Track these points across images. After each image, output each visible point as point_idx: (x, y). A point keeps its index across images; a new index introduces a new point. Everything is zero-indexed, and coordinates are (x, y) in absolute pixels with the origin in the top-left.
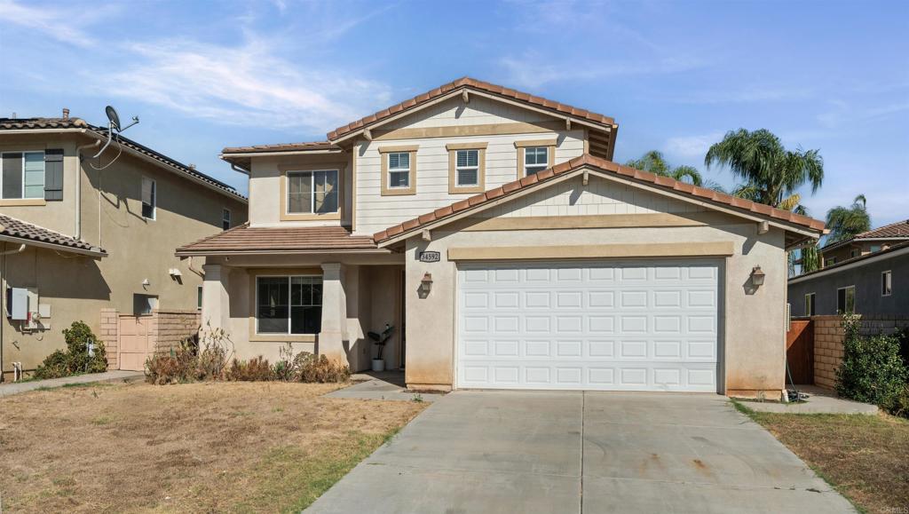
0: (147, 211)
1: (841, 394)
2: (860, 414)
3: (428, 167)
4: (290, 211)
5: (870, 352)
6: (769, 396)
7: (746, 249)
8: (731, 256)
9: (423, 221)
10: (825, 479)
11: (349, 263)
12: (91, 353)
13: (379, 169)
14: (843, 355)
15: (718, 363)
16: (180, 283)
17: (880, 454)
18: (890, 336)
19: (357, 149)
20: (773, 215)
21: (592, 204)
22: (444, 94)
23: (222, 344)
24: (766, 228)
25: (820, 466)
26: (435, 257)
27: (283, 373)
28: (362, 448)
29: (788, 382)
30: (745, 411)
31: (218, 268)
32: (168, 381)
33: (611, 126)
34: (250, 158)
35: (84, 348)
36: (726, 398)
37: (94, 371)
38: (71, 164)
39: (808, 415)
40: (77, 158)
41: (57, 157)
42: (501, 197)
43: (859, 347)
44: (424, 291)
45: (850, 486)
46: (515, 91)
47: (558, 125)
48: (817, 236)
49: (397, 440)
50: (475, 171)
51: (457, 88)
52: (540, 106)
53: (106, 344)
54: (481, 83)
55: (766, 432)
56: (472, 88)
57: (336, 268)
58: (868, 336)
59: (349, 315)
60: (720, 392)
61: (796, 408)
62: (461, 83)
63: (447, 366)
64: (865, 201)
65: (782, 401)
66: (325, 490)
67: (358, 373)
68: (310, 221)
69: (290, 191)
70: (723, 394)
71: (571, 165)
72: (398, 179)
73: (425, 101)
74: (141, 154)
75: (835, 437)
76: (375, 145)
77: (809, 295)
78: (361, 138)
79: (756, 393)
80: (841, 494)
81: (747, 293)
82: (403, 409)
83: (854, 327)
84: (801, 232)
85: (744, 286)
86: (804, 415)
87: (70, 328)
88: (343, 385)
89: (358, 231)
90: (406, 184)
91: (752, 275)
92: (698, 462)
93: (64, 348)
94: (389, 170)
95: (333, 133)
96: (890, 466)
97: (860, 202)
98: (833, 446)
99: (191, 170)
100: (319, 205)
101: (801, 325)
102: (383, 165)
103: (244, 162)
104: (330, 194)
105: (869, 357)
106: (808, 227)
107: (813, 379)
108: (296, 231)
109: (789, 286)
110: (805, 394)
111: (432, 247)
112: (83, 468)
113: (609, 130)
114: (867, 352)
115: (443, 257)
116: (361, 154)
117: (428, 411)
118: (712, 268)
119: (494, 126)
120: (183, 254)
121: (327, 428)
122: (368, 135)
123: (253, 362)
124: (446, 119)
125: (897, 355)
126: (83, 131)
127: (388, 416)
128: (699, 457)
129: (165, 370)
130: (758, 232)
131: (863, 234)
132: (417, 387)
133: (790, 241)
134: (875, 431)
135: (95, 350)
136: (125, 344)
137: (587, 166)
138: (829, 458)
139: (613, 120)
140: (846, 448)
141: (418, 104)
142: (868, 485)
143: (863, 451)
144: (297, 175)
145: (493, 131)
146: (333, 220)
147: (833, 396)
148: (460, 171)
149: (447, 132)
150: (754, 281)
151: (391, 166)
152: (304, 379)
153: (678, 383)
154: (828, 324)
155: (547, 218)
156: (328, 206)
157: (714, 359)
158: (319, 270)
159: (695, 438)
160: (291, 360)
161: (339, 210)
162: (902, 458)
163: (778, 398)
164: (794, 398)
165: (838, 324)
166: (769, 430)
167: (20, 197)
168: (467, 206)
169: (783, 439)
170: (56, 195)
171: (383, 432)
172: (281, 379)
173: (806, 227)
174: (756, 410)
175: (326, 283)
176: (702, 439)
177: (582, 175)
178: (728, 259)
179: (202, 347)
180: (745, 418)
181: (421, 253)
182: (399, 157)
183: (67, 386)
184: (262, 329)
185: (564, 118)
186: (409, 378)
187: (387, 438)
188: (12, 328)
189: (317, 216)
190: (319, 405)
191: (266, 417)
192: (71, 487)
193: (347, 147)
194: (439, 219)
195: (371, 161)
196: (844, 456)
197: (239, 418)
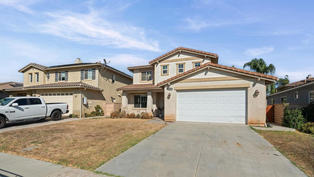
0: (113, 82)
1: (283, 125)
2: (290, 131)
3: (171, 69)
4: (142, 80)
5: (292, 114)
6: (261, 125)
7: (254, 85)
8: (249, 87)
9: (168, 80)
10: (279, 151)
11: (153, 91)
12: (100, 112)
13: (160, 70)
14: (283, 114)
15: (246, 116)
16: (120, 97)
17: (298, 144)
18: (299, 109)
19: (155, 65)
20: (261, 76)
21: (210, 75)
22: (175, 51)
23: (125, 110)
24: (259, 79)
25: (278, 147)
26: (171, 89)
27: (138, 117)
28: (147, 135)
29: (266, 122)
30: (253, 129)
31: (125, 93)
32: (114, 118)
33: (216, 56)
34: (133, 69)
35: (99, 111)
36: (248, 125)
37: (101, 115)
38: (97, 71)
39: (273, 131)
40: (98, 70)
41: (94, 70)
42: (187, 74)
43: (289, 112)
44: (169, 97)
45: (289, 154)
46: (192, 49)
47: (203, 57)
48: (275, 81)
49: (157, 134)
50: (183, 69)
51: (178, 50)
52: (198, 53)
53: (103, 110)
54: (184, 48)
55: (260, 135)
56: (182, 49)
57: (150, 93)
58: (291, 109)
59: (153, 104)
60: (246, 124)
61: (269, 129)
62: (179, 48)
63: (174, 116)
64: (288, 76)
65: (265, 127)
66: (133, 146)
67: (156, 117)
68: (146, 82)
69: (142, 76)
70: (247, 124)
71: (205, 65)
72: (165, 72)
73: (171, 53)
74: (111, 69)
75: (282, 138)
76: (159, 64)
77: (272, 99)
78: (156, 63)
79: (257, 124)
80: (285, 157)
81: (254, 97)
82: (161, 126)
83: (287, 107)
84: (270, 80)
85: (253, 95)
86: (272, 131)
87: (96, 106)
88: (150, 120)
89: (156, 84)
90: (167, 73)
91: (255, 92)
92: (238, 144)
93: (95, 110)
94: (163, 70)
95: (150, 62)
96: (302, 148)
97: (287, 77)
98: (282, 140)
99: (123, 73)
100: (148, 79)
101: (270, 107)
102: (161, 68)
103: (132, 70)
104: (150, 76)
105: (292, 115)
106: (272, 79)
107: (274, 121)
108: (142, 85)
109: (266, 97)
110: (272, 125)
111: (171, 87)
112: (82, 137)
113: (216, 57)
114: (291, 114)
115: (173, 89)
116: (156, 67)
117: (167, 126)
118: (244, 91)
119: (187, 58)
120: (118, 90)
121: (141, 130)
122: (158, 62)
123: (132, 114)
124: (176, 57)
125: (301, 115)
126: (99, 64)
127: (157, 127)
128: (238, 142)
129: (114, 116)
130: (257, 81)
131: (288, 84)
132: (167, 121)
133: (267, 83)
134: (295, 137)
135: (101, 111)
136: (107, 110)
137: (209, 65)
138: (281, 144)
139: (217, 55)
140: (286, 141)
141: (169, 54)
142: (295, 154)
143: (292, 143)
144: (143, 72)
145: (187, 59)
146: (151, 82)
147: (281, 126)
148: (179, 69)
149: (176, 60)
150: (256, 94)
151: (163, 69)
152: (142, 118)
153: (234, 121)
154: (279, 106)
155: (199, 79)
156: (150, 79)
157: (245, 115)
158: (146, 93)
159: (238, 136)
160: (140, 114)
161: (152, 80)
162: (306, 146)
163: (264, 126)
164: (268, 126)
165: (282, 106)
166: (261, 135)
167: (87, 79)
168: (179, 76)
169: (265, 138)
170: (94, 78)
171: (154, 131)
172: (137, 118)
173: (271, 79)
174: (257, 129)
175: (148, 96)
176: (240, 137)
177: (208, 68)
178: (248, 88)
179: (122, 111)
180: (253, 131)
181: (168, 88)
182: (165, 67)
183: (93, 118)
184: (135, 107)
185: (204, 55)
186: (165, 118)
187: (154, 133)
188: (84, 106)
189: (147, 81)
190: (142, 124)
191: (129, 126)
192: (76, 142)
193: (153, 65)
194: (172, 80)
195: (159, 68)
196: (285, 144)
197: (123, 127)
